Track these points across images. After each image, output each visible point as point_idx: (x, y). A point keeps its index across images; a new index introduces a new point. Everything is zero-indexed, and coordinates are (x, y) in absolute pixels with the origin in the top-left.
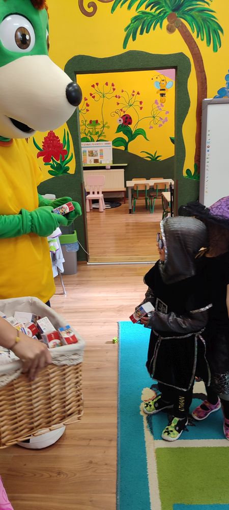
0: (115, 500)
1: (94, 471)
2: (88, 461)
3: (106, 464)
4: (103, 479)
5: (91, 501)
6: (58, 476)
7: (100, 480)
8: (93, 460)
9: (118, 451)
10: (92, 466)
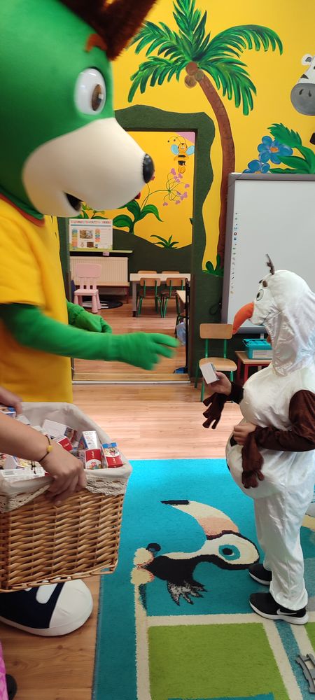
0: (89, 697)
1: (64, 660)
2: (57, 646)
3: (81, 650)
4: (76, 669)
6: (15, 667)
7: (71, 671)
9: (97, 631)
10: (62, 652)
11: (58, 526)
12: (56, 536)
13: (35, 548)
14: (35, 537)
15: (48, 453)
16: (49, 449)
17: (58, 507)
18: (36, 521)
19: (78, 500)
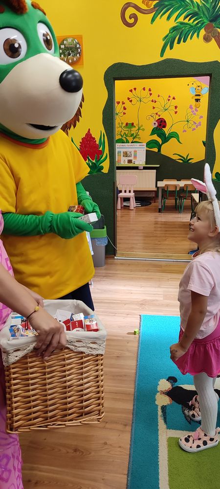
0: (125, 481)
1: (108, 452)
2: (103, 442)
3: (120, 447)
4: (116, 460)
5: (103, 479)
6: (75, 453)
8: (107, 442)
9: (131, 435)
10: (106, 447)
16: (36, 309)
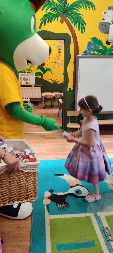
0: (29, 244)
1: (20, 231)
2: (17, 227)
3: (26, 228)
4: (24, 235)
5: (17, 245)
6: (2, 235)
7: (22, 235)
10: (19, 229)
11: (12, 184)
12: (12, 187)
13: (4, 192)
14: (4, 188)
15: (5, 156)
16: (5, 154)
17: (12, 177)
18: (4, 182)
19: (19, 174)
